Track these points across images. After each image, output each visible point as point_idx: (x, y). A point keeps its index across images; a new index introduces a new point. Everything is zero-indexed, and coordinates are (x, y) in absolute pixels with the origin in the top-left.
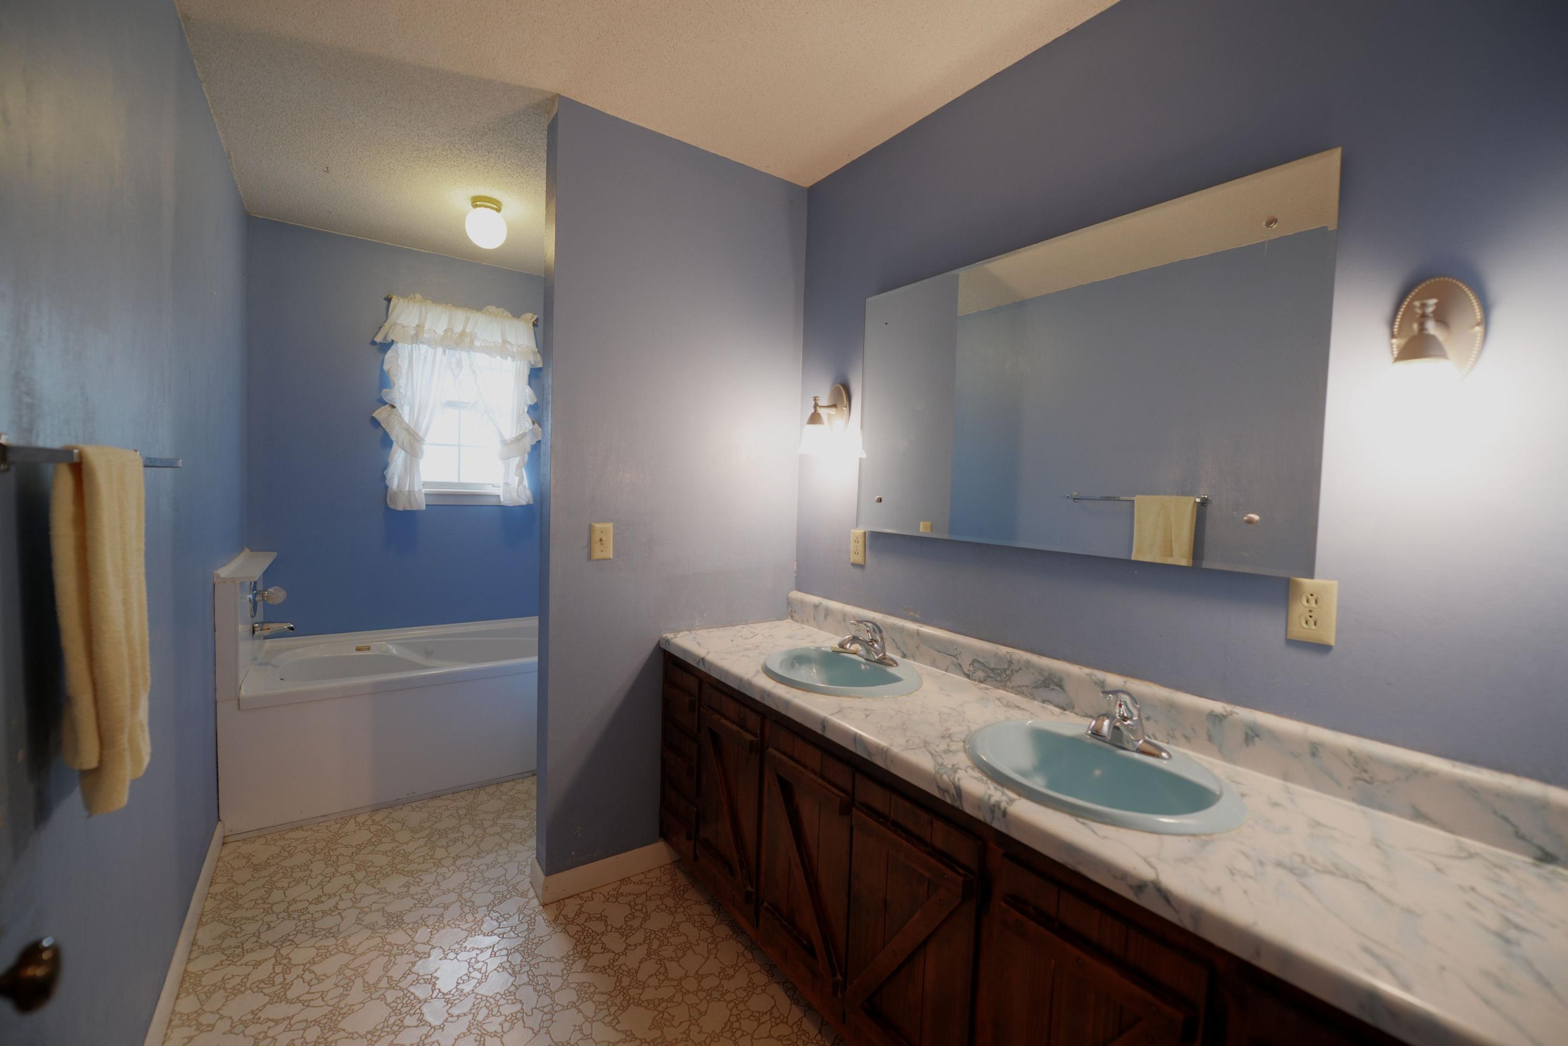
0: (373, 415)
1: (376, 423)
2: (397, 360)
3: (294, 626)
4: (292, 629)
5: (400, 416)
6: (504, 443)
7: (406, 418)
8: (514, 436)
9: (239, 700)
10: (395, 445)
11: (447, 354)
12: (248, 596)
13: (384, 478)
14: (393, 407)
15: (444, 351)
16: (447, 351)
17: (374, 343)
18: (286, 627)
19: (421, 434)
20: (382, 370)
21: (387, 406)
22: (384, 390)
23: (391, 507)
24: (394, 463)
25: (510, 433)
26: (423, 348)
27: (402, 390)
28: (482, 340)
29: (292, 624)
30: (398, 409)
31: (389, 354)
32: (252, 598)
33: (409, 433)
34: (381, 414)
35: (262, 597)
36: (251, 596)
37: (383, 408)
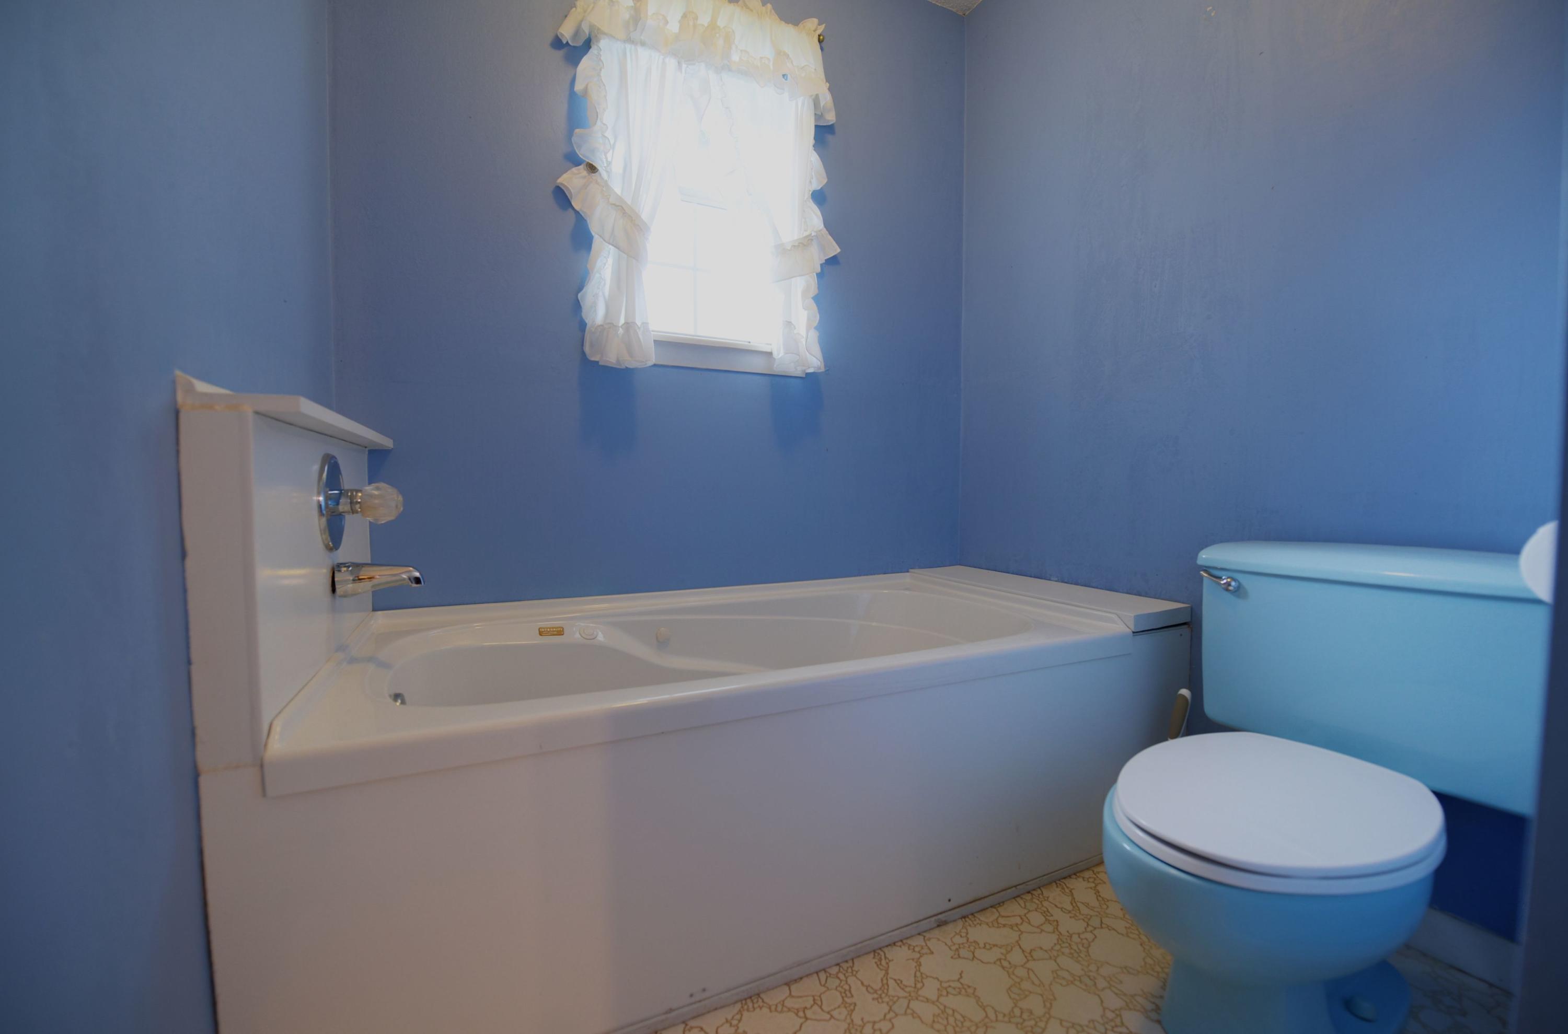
0: (560, 181)
1: (562, 197)
2: (599, 75)
3: (420, 574)
4: (417, 581)
5: (606, 184)
6: (782, 250)
7: (617, 188)
8: (796, 238)
9: (262, 766)
10: (597, 242)
11: (683, 71)
12: (315, 498)
13: (577, 306)
14: (592, 169)
15: (679, 63)
16: (684, 66)
17: (558, 43)
18: (404, 576)
19: (644, 216)
20: (572, 95)
21: (581, 167)
22: (577, 131)
23: (593, 359)
24: (597, 275)
25: (791, 233)
26: (644, 54)
27: (608, 134)
28: (741, 51)
29: (418, 571)
30: (600, 175)
31: (586, 63)
32: (323, 504)
33: (624, 213)
34: (572, 180)
35: (351, 503)
36: (321, 499)
37: (574, 170)
